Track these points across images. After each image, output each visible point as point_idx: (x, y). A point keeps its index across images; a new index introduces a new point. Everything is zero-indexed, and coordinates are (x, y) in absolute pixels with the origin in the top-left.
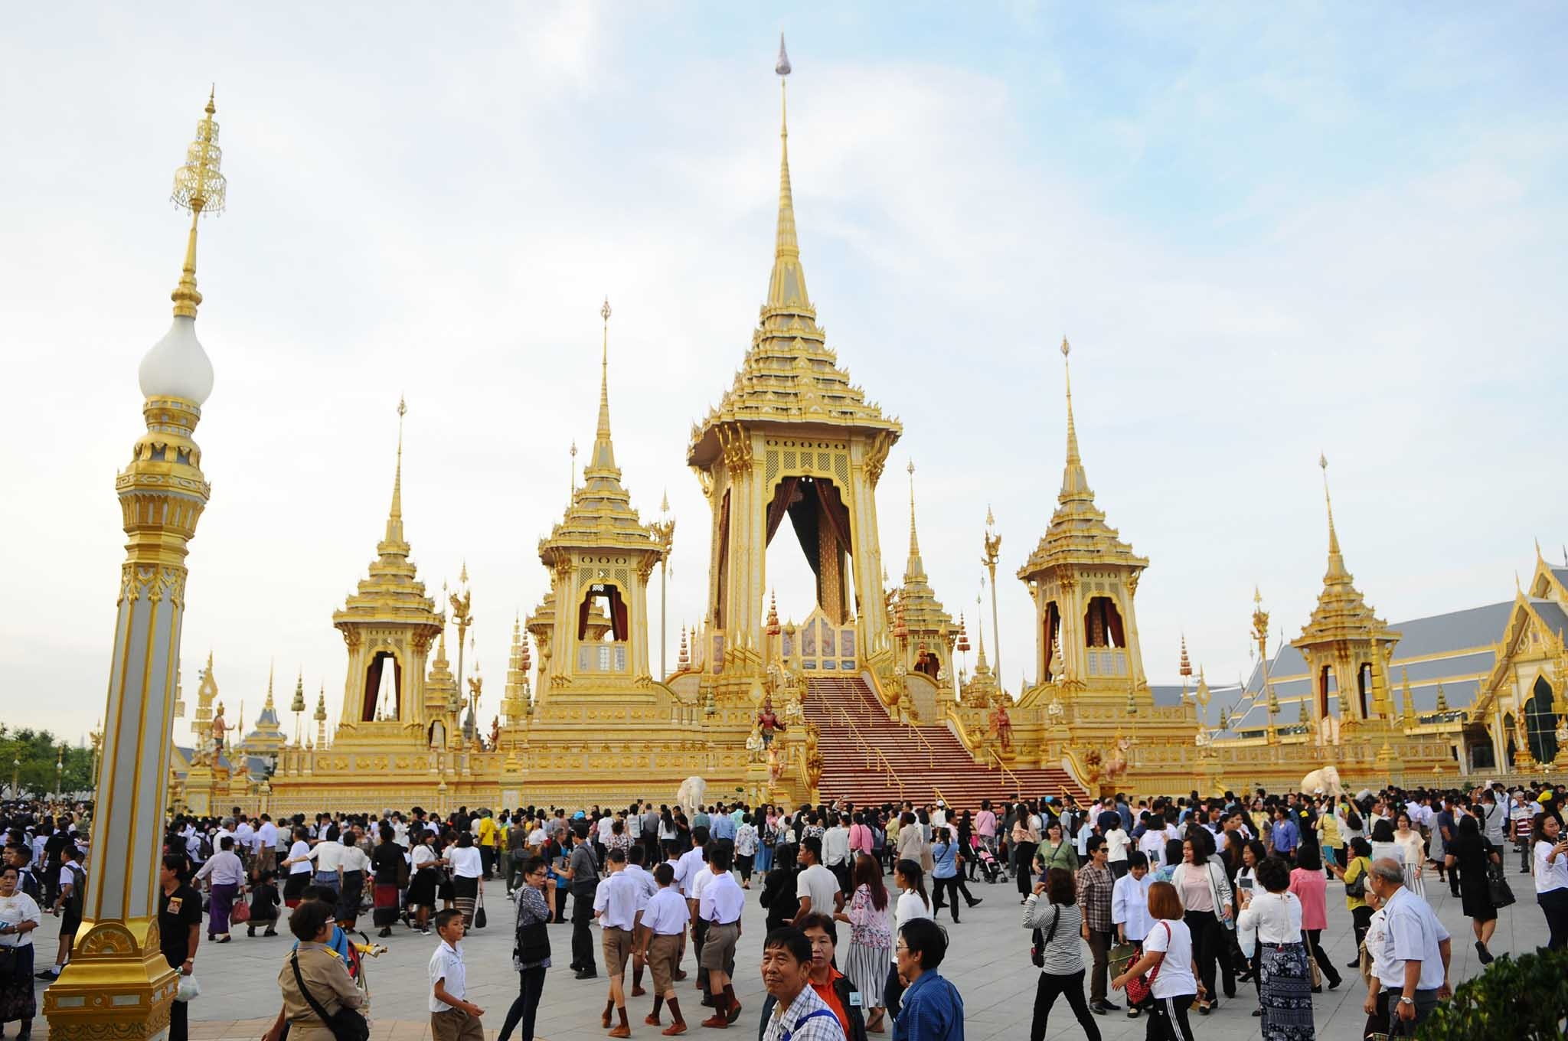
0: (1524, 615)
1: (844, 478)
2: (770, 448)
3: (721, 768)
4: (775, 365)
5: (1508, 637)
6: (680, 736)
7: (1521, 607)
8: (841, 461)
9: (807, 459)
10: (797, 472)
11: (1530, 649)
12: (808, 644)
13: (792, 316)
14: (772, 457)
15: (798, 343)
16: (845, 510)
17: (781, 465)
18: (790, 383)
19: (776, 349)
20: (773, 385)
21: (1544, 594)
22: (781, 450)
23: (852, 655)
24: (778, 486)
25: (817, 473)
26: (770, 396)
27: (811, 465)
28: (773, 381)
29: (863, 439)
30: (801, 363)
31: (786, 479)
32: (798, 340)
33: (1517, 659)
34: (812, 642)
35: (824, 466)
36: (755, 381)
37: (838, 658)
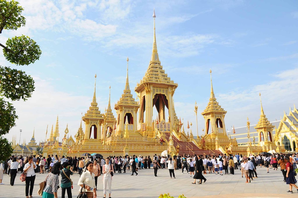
0: (282, 124)
3: (158, 149)
4: (154, 72)
5: (279, 128)
6: (145, 143)
7: (282, 123)
8: (167, 91)
10: (159, 93)
11: (282, 130)
16: (167, 101)
17: (156, 92)
18: (157, 76)
19: (154, 69)
20: (154, 76)
21: (285, 120)
23: (169, 128)
25: (162, 93)
26: (154, 78)
27: (161, 92)
28: (154, 75)
31: (156, 94)
32: (158, 68)
33: (280, 132)
35: (163, 92)
36: (150, 75)
37: (167, 129)
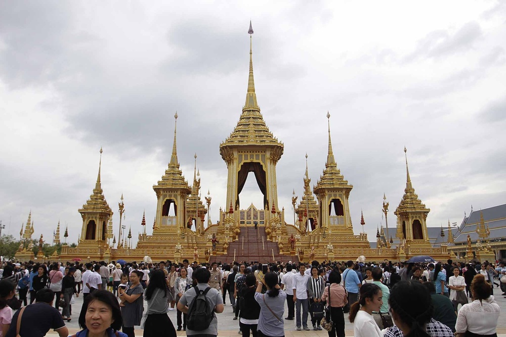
1: (264, 162)
2: (239, 154)
9: (252, 157)
12: (249, 216)
13: (250, 110)
14: (240, 156)
15: (251, 119)
22: (243, 154)
24: (242, 166)
29: (270, 149)
30: (252, 126)
34: (250, 215)
